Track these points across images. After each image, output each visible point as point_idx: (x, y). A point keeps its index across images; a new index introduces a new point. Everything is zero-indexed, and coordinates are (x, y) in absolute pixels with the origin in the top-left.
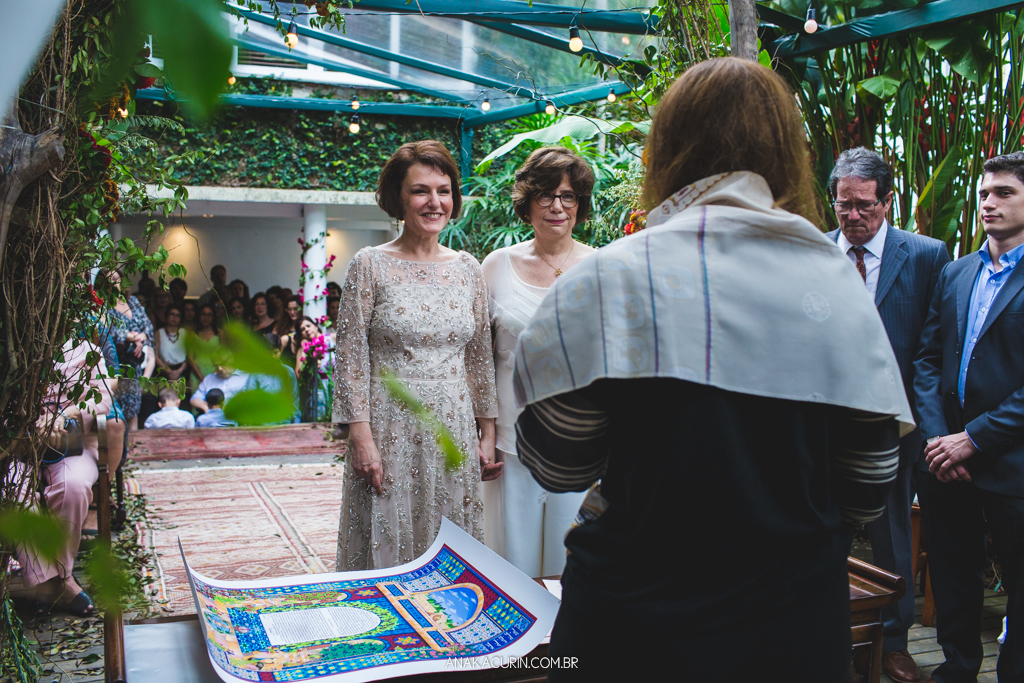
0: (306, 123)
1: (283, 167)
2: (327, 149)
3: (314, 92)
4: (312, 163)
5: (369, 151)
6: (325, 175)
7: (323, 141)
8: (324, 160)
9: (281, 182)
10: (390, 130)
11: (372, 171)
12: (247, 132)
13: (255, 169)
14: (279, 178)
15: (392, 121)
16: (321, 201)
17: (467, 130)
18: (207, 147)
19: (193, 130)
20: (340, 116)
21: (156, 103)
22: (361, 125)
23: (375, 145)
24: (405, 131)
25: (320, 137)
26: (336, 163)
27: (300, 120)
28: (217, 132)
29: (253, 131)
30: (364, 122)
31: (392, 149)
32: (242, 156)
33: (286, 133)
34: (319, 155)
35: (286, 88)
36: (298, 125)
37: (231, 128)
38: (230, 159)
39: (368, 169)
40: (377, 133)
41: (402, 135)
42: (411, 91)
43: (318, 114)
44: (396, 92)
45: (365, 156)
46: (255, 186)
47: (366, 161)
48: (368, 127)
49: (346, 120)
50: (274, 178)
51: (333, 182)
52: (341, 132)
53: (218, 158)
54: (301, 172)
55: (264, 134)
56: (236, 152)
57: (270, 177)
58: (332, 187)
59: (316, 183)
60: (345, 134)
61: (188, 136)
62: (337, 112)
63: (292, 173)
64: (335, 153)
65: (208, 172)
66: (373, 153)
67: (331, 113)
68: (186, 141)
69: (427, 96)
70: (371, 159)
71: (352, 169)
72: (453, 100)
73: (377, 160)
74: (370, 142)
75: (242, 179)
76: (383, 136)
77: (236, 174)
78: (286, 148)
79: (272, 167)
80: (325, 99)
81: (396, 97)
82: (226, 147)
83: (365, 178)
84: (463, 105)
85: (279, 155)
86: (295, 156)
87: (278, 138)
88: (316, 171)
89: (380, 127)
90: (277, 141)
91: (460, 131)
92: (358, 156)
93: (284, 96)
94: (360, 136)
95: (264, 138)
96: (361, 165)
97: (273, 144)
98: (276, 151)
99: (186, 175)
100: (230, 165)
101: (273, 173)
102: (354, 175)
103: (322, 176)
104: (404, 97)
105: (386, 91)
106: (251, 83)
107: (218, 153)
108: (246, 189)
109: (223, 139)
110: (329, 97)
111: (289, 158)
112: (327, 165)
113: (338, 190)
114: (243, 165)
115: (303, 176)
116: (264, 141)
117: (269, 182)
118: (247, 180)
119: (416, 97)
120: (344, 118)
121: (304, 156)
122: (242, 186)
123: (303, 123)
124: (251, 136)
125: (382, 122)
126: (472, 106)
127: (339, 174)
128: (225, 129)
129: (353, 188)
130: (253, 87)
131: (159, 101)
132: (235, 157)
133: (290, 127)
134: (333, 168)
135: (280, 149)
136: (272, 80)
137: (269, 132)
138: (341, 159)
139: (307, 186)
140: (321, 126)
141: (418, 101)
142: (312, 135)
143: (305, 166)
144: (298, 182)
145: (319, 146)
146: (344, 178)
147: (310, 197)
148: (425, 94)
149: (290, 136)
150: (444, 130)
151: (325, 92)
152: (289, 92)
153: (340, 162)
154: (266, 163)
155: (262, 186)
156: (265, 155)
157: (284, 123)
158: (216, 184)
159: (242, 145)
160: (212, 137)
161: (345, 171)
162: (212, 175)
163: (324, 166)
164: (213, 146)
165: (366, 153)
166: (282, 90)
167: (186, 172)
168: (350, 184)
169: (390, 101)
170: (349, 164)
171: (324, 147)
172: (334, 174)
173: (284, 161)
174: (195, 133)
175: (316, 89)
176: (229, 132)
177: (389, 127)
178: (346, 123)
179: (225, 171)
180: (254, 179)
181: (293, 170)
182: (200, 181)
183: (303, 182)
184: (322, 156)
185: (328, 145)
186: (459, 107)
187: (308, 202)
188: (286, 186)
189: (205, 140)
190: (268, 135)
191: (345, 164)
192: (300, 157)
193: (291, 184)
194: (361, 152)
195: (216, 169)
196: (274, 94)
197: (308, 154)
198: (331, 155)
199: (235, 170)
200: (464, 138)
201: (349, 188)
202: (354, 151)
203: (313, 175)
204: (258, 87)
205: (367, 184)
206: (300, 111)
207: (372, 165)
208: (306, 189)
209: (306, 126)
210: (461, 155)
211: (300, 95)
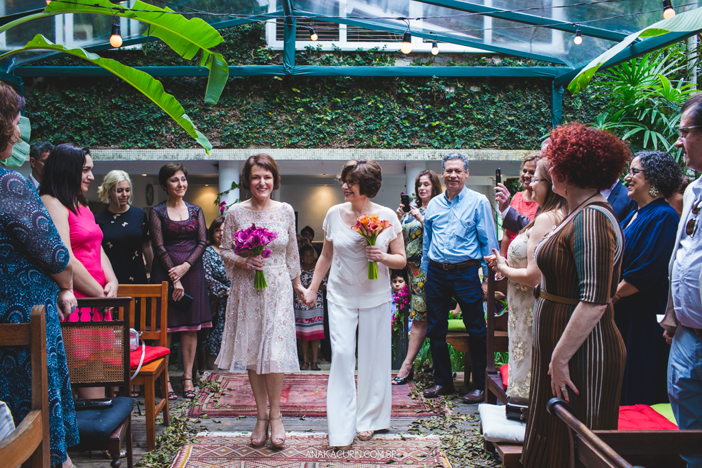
0: (407, 89)
1: (386, 129)
2: (426, 111)
3: (414, 61)
4: (413, 125)
5: (464, 110)
6: (424, 135)
7: (422, 104)
8: (423, 121)
9: (385, 142)
10: (484, 91)
11: (467, 130)
12: (355, 99)
13: (362, 132)
14: (383, 139)
15: (485, 83)
16: (420, 158)
17: (557, 88)
18: (320, 114)
19: (308, 100)
20: (437, 80)
21: (276, 77)
22: (456, 88)
23: (470, 106)
24: (499, 92)
25: (420, 100)
26: (434, 124)
27: (401, 86)
28: (329, 101)
29: (360, 98)
30: (459, 85)
31: (486, 109)
32: (350, 121)
33: (390, 99)
34: (419, 117)
35: (389, 59)
36: (399, 91)
37: (341, 96)
38: (340, 124)
39: (463, 129)
40: (472, 95)
41: (495, 96)
42: (502, 54)
43: (416, 80)
44: (489, 56)
45: (461, 116)
46: (362, 147)
47: (462, 121)
48: (463, 89)
49: (443, 84)
50: (379, 140)
51: (431, 141)
52: (438, 95)
53: (330, 123)
54: (403, 133)
55: (370, 100)
56: (346, 117)
57: (375, 138)
58: (430, 146)
59: (417, 142)
60: (442, 97)
61: (305, 105)
62: (435, 77)
63: (395, 134)
64: (434, 115)
65: (321, 136)
66: (468, 113)
67: (429, 78)
68: (302, 109)
69: (519, 58)
70: (466, 119)
71: (448, 129)
72: (543, 60)
73: (472, 120)
74: (466, 103)
75: (351, 141)
76: (477, 97)
77: (346, 137)
78: (390, 112)
79: (377, 129)
80: (424, 66)
81: (489, 61)
82: (336, 114)
83: (461, 137)
84: (553, 65)
85: (383, 118)
86: (397, 119)
87: (383, 104)
88: (416, 132)
89: (474, 89)
90: (381, 106)
91: (551, 89)
92: (454, 117)
93: (387, 66)
94: (457, 98)
95: (370, 104)
96: (457, 125)
97: (377, 109)
98: (380, 115)
99: (302, 139)
100: (340, 129)
101: (377, 135)
102: (451, 134)
103: (422, 136)
104: (497, 61)
105: (479, 55)
106: (358, 56)
107: (329, 119)
108: (353, 149)
109: (334, 107)
110: (427, 64)
111: (392, 121)
112: (427, 125)
113: (436, 148)
114: (352, 128)
115: (405, 137)
116: (370, 107)
117: (374, 143)
118: (355, 142)
119: (508, 60)
120: (441, 82)
121: (405, 119)
122: (350, 147)
123: (404, 89)
124: (359, 102)
125: (476, 85)
126: (563, 65)
127: (437, 134)
128: (335, 97)
129: (450, 146)
130: (359, 59)
131: (279, 76)
132: (344, 122)
133: (393, 94)
134: (431, 128)
135: (384, 113)
136: (376, 52)
137: (374, 99)
138: (439, 120)
139: (408, 145)
140: (420, 91)
141: (510, 63)
142: (412, 99)
143: (406, 127)
144: (400, 142)
145: (419, 109)
146: (441, 136)
147: (410, 155)
148: (517, 56)
149: (393, 101)
150: (535, 89)
151: (425, 60)
152: (392, 62)
153: (438, 123)
154: (372, 127)
155: (368, 147)
156: (370, 119)
157: (387, 90)
158: (328, 146)
159: (350, 111)
160: (324, 105)
161: (443, 131)
162: (324, 138)
163: (424, 126)
164: (325, 112)
165: (462, 114)
166: (386, 61)
167: (303, 137)
168: (448, 142)
169: (485, 64)
170: (446, 124)
171: (423, 110)
172: (433, 134)
173: (387, 124)
174: (310, 102)
175: (416, 58)
176: (339, 100)
177: (483, 89)
178: (443, 87)
179: (336, 134)
180: (361, 141)
181: (396, 131)
182: (314, 144)
183: (405, 142)
184: (422, 118)
185: (427, 107)
186: (549, 67)
187: (408, 159)
188: (389, 146)
189: (319, 108)
190: (373, 101)
191: (443, 124)
192: (401, 119)
193: (394, 144)
194: (457, 112)
195: (327, 133)
196: (378, 64)
197: (409, 117)
198: (430, 116)
199: (345, 133)
200: (554, 96)
201: (446, 146)
202: (451, 113)
203: (414, 135)
204: (364, 60)
205: (463, 141)
206: (401, 78)
207: (468, 125)
208: (408, 148)
209: (407, 91)
210: (551, 112)
211: (400, 64)
